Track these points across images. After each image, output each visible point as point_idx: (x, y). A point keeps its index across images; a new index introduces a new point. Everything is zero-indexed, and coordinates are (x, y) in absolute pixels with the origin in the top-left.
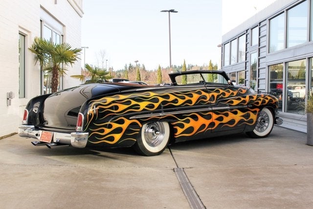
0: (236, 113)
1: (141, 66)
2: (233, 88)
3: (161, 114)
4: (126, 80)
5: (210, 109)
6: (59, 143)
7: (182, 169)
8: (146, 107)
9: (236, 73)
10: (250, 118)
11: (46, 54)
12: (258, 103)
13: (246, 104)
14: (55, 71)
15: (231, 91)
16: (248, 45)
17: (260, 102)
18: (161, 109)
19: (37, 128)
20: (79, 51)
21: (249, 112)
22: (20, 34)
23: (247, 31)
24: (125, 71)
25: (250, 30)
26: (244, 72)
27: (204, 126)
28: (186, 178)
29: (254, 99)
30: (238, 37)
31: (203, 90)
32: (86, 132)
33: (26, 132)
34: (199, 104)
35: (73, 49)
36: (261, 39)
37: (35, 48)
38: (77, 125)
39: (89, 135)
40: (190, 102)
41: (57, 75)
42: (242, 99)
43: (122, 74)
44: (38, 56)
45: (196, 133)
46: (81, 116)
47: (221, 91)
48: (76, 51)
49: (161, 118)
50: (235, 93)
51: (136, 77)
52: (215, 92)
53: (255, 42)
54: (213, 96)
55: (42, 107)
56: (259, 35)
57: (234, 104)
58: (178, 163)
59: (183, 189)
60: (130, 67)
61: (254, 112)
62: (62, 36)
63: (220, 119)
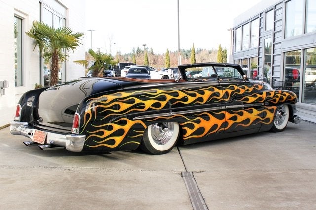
0: (251, 112)
1: (149, 50)
2: (249, 84)
3: (168, 114)
4: (133, 65)
5: (224, 107)
6: (53, 145)
7: (191, 173)
8: (152, 106)
9: (248, 59)
10: (266, 117)
11: (46, 39)
12: (275, 100)
13: (262, 101)
14: (55, 57)
15: (247, 87)
16: (262, 30)
17: (278, 100)
18: (169, 107)
19: (30, 126)
20: (81, 35)
21: (265, 110)
22: (15, 16)
23: (261, 14)
24: (133, 54)
25: (264, 14)
26: (257, 58)
27: (215, 126)
28: (196, 186)
29: (271, 96)
30: (251, 21)
31: (215, 86)
32: (83, 134)
33: (19, 129)
34: (212, 102)
35: (74, 34)
36: (276, 24)
37: (33, 33)
38: (73, 126)
39: (86, 137)
40: (201, 99)
41: (57, 61)
42: (259, 96)
43: (129, 57)
44: (37, 41)
45: (207, 134)
46: (77, 117)
47: (236, 87)
48: (77, 36)
49: (169, 118)
50: (251, 89)
51: (144, 60)
52: (228, 88)
53: (270, 26)
54: (227, 93)
55: (36, 102)
56: (275, 20)
57: (250, 102)
58: (186, 165)
59: (193, 203)
60: (138, 51)
61: (271, 111)
62: (65, 19)
63: (235, 118)
